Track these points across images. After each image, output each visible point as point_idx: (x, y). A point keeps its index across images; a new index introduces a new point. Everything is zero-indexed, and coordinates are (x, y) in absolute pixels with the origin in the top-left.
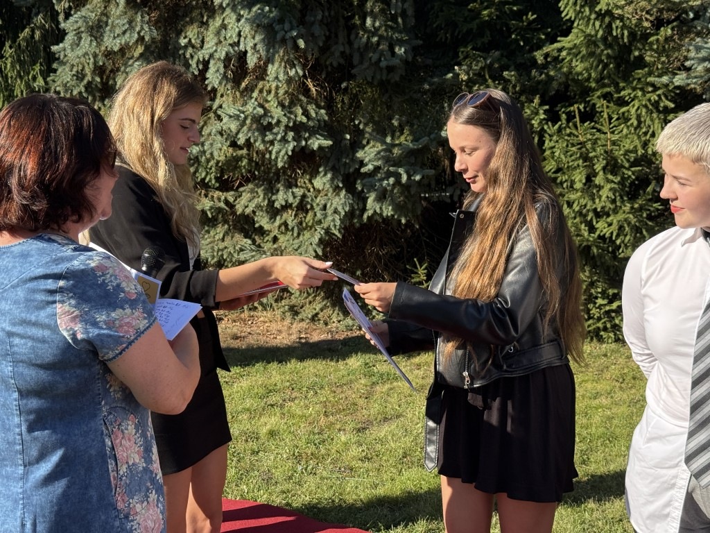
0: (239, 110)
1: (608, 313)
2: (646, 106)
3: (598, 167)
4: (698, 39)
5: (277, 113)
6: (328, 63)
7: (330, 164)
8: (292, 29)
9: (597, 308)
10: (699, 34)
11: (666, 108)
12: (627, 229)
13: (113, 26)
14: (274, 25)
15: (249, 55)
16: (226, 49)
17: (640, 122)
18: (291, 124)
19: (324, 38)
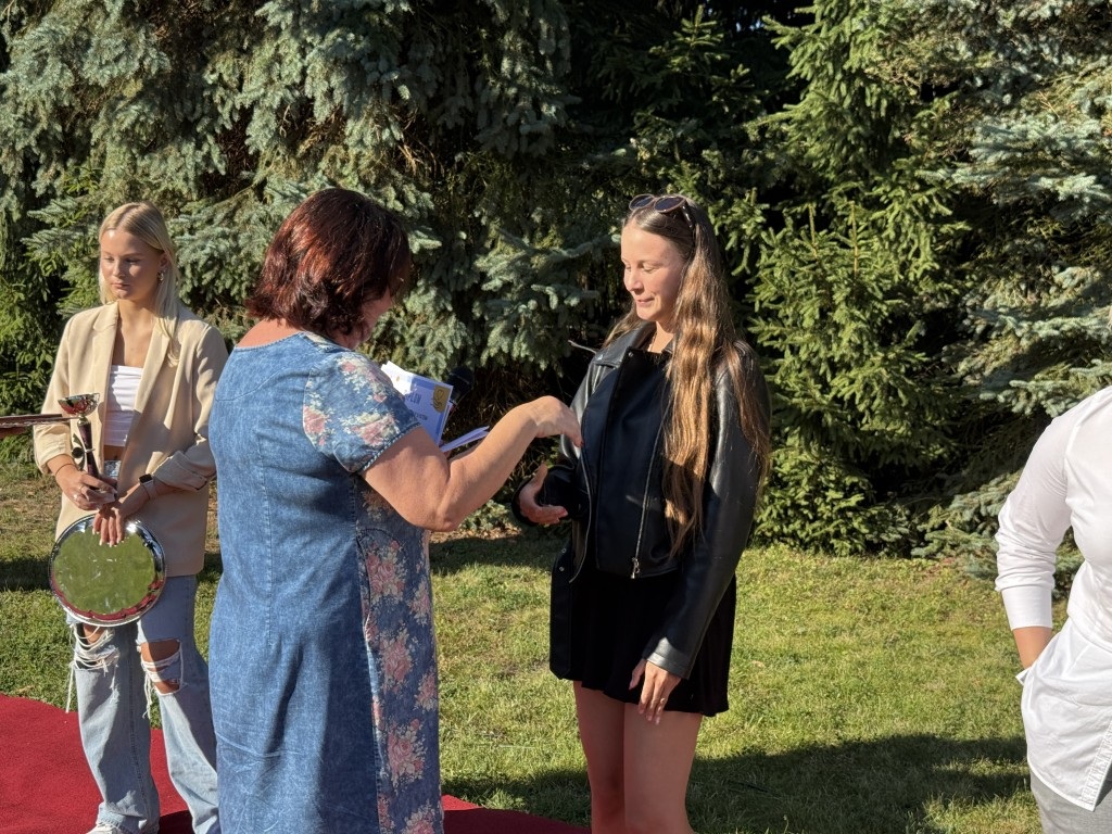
0: (298, 188)
1: (842, 511)
2: (910, 211)
3: (838, 297)
4: (987, 118)
6: (439, 123)
7: (435, 276)
8: (390, 70)
9: (827, 504)
10: (987, 110)
11: (938, 214)
12: (877, 389)
13: (99, 48)
14: (362, 62)
15: (317, 104)
16: (281, 93)
17: (898, 233)
19: (435, 85)
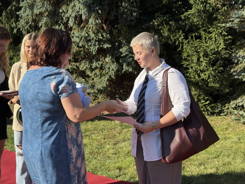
0: (79, 35)
1: (205, 105)
2: (217, 34)
3: (201, 55)
4: (236, 11)
5: (92, 35)
6: (110, 18)
7: (111, 53)
8: (97, 7)
9: (201, 104)
10: (236, 9)
11: (224, 34)
12: (211, 76)
13: (37, 5)
14: (91, 5)
15: (83, 15)
16: (75, 13)
17: (216, 40)
18: (97, 39)
19: (108, 10)
